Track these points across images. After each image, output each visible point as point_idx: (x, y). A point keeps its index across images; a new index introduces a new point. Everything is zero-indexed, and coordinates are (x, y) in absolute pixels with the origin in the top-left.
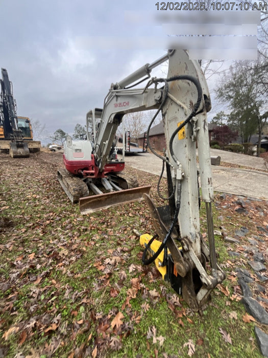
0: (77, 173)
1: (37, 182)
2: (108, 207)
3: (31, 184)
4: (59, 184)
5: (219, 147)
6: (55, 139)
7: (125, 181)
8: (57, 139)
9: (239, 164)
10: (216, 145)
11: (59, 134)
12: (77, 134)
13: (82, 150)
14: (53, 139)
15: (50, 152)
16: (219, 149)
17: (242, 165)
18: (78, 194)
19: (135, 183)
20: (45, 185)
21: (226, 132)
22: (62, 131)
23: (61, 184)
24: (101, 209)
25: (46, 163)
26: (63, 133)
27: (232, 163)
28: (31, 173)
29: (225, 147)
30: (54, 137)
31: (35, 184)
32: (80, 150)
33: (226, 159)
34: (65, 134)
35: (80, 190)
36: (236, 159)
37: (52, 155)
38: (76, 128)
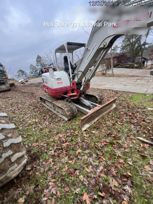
0: (61, 97)
1: (28, 108)
2: (97, 119)
3: (24, 110)
4: (44, 106)
5: (121, 67)
6: (19, 76)
7: (95, 97)
8: (20, 76)
9: (137, 75)
10: (119, 66)
11: (20, 73)
12: (32, 71)
13: (61, 79)
14: (17, 77)
15: (22, 85)
16: (121, 68)
17: (139, 75)
18: (71, 113)
19: (101, 97)
20: (35, 110)
21: (124, 57)
22: (21, 70)
23: (46, 106)
24: (93, 123)
25: (25, 93)
26: (23, 72)
27: (133, 75)
28: (20, 102)
29: (124, 66)
30: (18, 75)
31: (27, 110)
32: (60, 79)
33: (128, 73)
34: (24, 72)
35: (71, 110)
36: (134, 72)
37: (24, 86)
38: (30, 67)
